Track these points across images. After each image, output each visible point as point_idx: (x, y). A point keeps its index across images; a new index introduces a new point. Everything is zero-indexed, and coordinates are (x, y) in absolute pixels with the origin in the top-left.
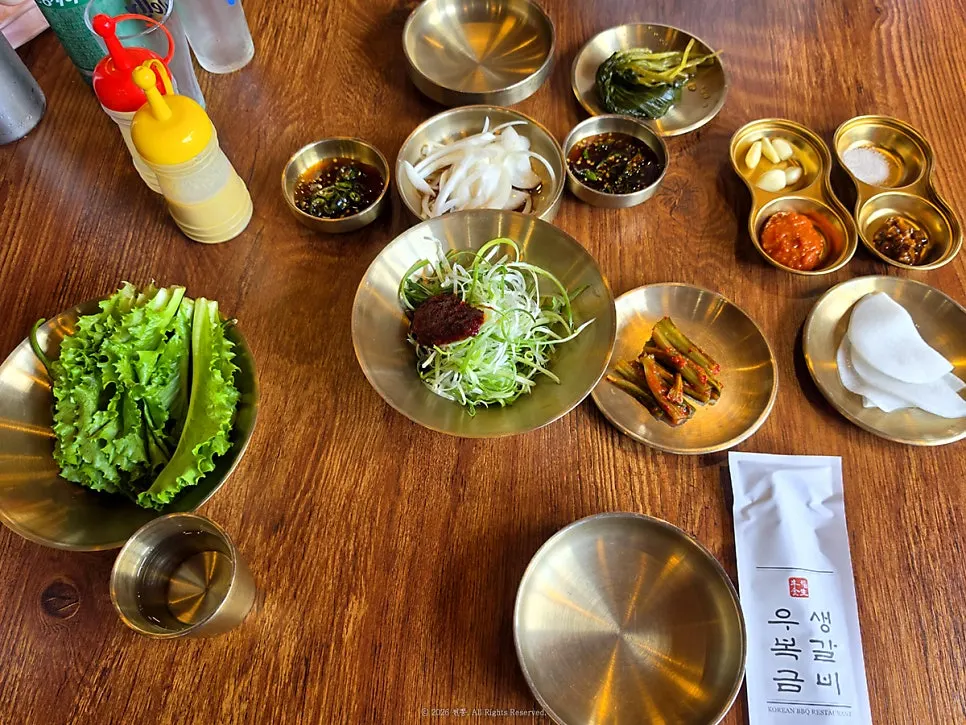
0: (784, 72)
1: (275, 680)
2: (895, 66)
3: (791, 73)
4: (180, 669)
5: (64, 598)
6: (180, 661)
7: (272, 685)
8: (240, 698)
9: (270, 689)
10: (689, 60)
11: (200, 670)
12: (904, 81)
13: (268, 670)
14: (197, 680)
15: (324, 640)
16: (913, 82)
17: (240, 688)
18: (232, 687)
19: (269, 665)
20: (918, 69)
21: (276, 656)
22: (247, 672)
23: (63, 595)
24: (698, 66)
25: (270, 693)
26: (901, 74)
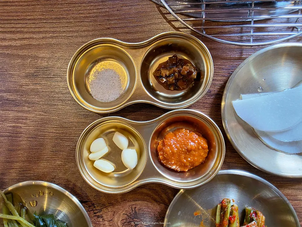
0: (18, 130)
2: (11, 46)
3: (20, 125)
10: (10, 213)
12: (26, 42)
16: (27, 36)
20: (13, 29)
24: (14, 205)
26: (18, 43)
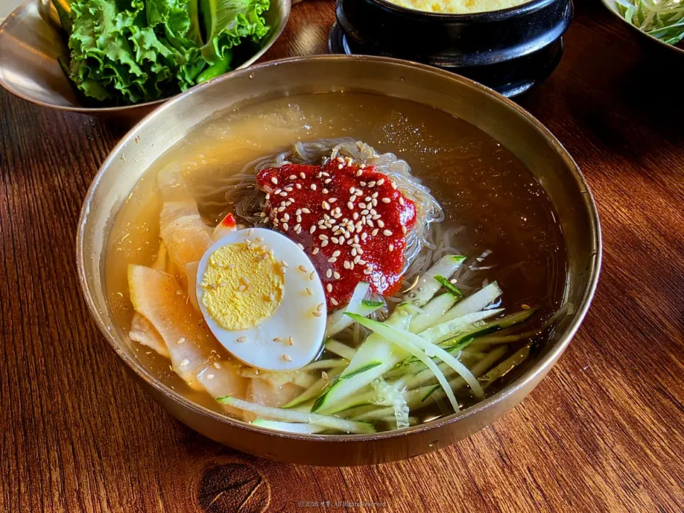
1: (649, 437)
4: (497, 493)
5: (237, 485)
6: (487, 483)
7: (651, 448)
8: (626, 488)
9: (654, 452)
11: (529, 480)
13: (623, 429)
14: (539, 498)
15: (655, 356)
17: (611, 474)
18: (599, 479)
19: (617, 421)
21: (614, 405)
22: (597, 447)
23: (232, 482)
25: (659, 456)
